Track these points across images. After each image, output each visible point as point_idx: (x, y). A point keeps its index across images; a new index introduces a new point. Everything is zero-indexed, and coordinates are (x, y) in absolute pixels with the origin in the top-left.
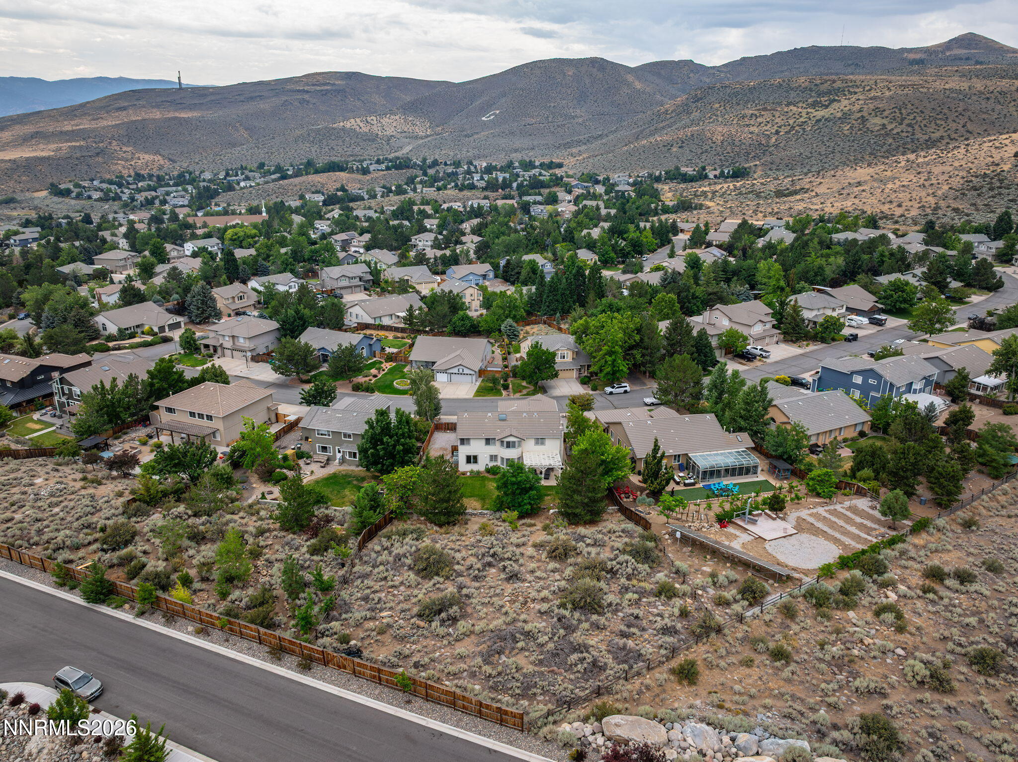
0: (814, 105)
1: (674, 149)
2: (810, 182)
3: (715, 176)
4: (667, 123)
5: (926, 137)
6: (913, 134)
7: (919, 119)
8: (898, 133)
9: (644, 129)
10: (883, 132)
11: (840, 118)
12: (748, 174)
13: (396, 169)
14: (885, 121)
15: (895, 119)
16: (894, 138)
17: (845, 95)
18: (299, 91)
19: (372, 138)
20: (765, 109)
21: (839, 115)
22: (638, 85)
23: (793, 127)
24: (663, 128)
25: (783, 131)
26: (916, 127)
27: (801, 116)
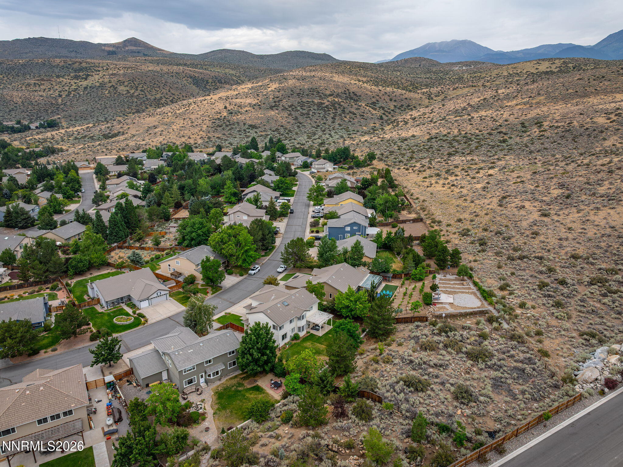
0: (76, 77)
5: (153, 97)
6: (146, 96)
7: (146, 87)
8: (138, 95)
10: (129, 95)
11: (99, 87)
14: (127, 88)
15: (132, 87)
16: (137, 98)
17: (93, 72)
20: (43, 80)
21: (98, 84)
23: (70, 92)
25: (64, 95)
26: (146, 92)
27: (72, 85)
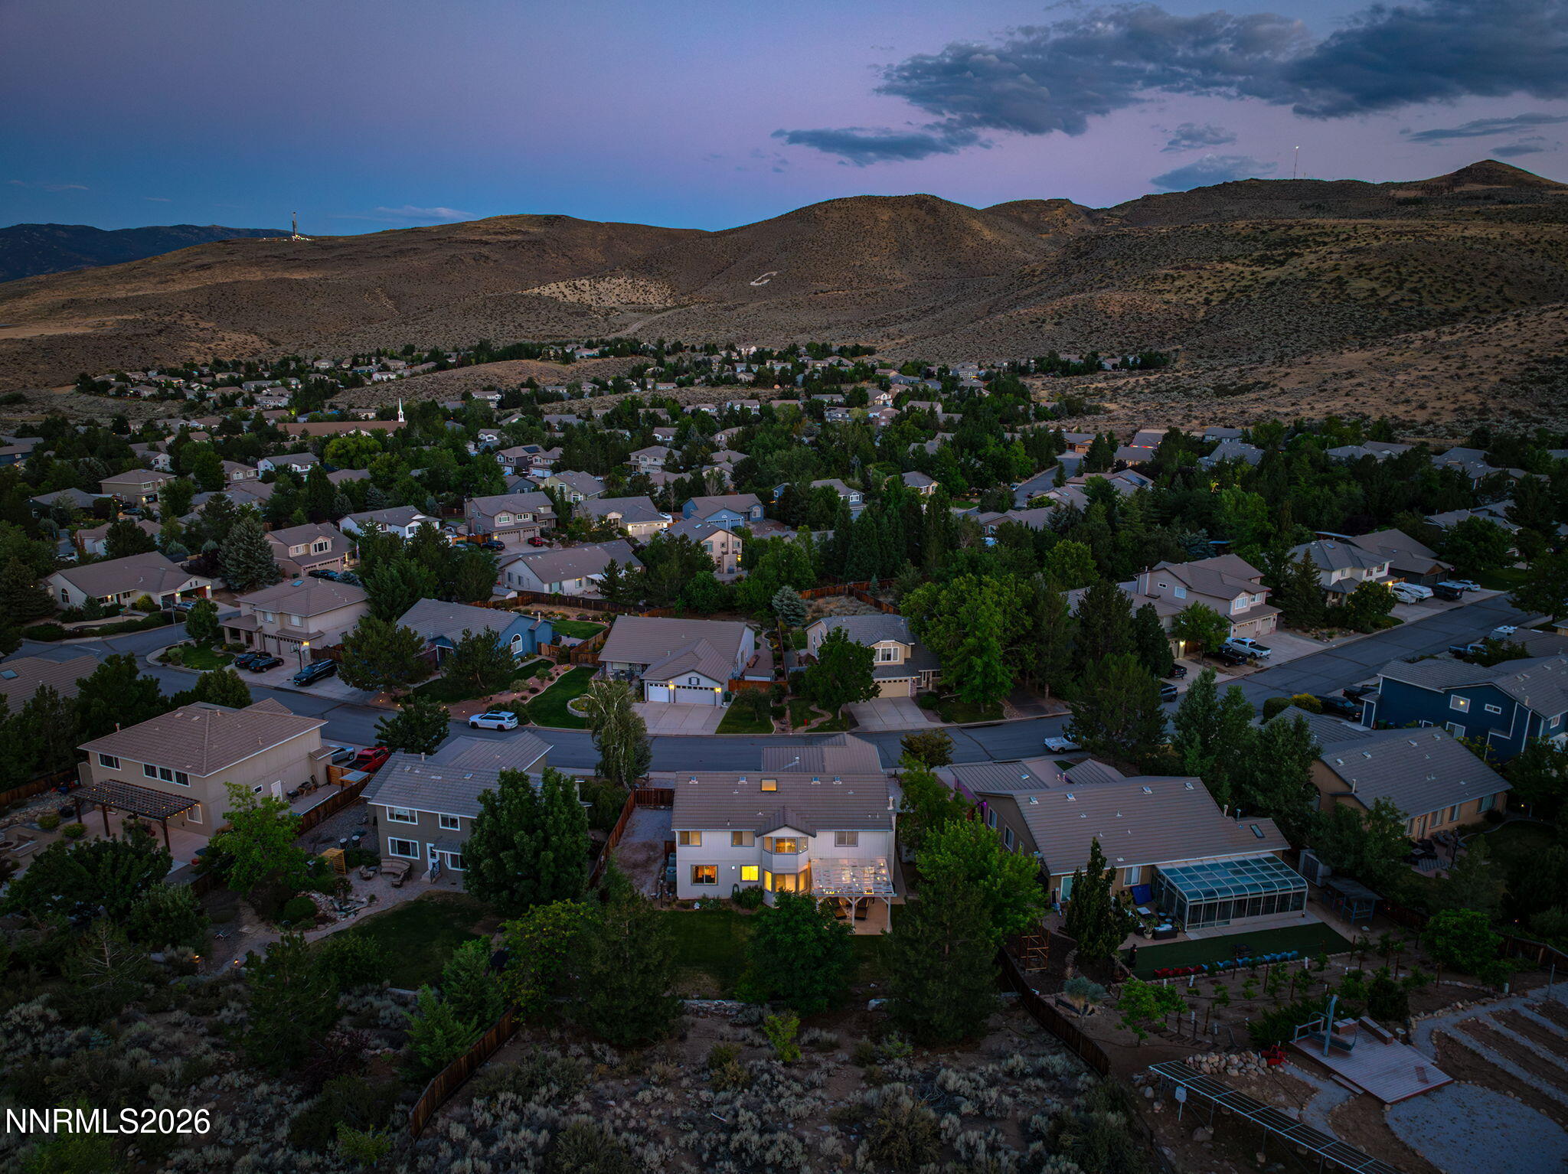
0: (1262, 261)
1: (1048, 327)
2: (1270, 372)
3: (1114, 366)
4: (1035, 288)
5: (1439, 308)
6: (1420, 304)
7: (1427, 281)
8: (1396, 302)
9: (999, 299)
10: (1372, 301)
11: (1303, 280)
12: (1165, 363)
13: (616, 356)
14: (1375, 285)
15: (1390, 282)
16: (1390, 310)
17: (1309, 247)
18: (473, 242)
19: (581, 311)
20: (1187, 268)
21: (1303, 275)
22: (988, 235)
23: (1231, 294)
24: (1029, 296)
25: (1216, 299)
26: (1424, 294)
27: (1243, 278)
